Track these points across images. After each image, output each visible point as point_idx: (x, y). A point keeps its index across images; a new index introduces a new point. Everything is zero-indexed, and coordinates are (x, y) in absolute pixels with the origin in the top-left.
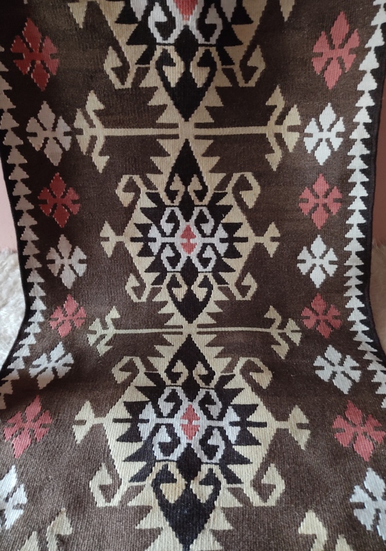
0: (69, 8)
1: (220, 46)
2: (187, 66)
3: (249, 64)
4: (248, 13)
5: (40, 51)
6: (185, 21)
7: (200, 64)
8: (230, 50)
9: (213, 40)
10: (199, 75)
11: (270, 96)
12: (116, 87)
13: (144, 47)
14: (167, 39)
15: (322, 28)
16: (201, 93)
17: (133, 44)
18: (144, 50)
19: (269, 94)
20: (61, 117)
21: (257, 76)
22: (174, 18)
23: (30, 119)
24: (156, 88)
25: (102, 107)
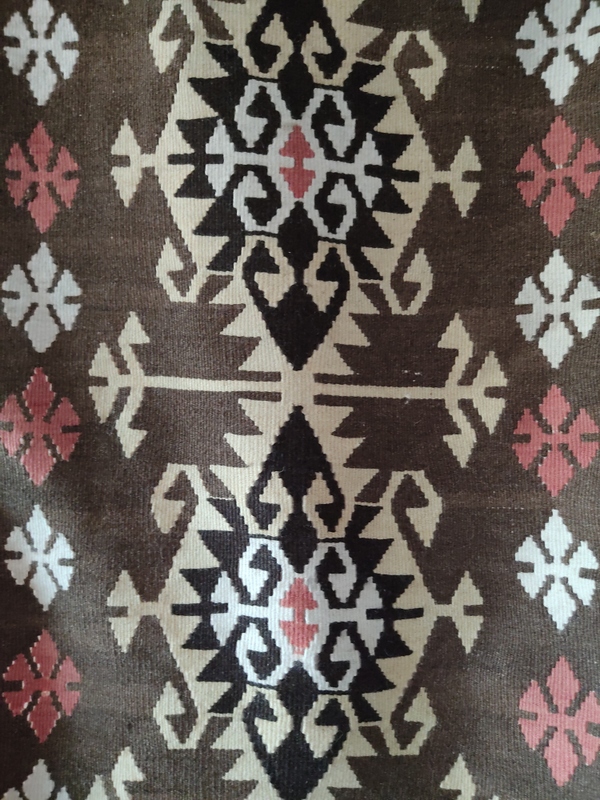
0: (110, 624)
1: (355, 693)
2: (297, 723)
3: (408, 717)
4: (403, 639)
5: (53, 677)
6: (296, 655)
7: (320, 722)
8: (373, 698)
9: (344, 684)
10: (318, 739)
11: (447, 772)
12: (171, 747)
13: (225, 686)
14: (265, 678)
15: (532, 675)
16: (321, 766)
17: (207, 680)
18: (226, 690)
19: (445, 768)
20: (64, 789)
21: (421, 737)
22: (279, 649)
23: (6, 791)
24: (239, 753)
25: (139, 776)
